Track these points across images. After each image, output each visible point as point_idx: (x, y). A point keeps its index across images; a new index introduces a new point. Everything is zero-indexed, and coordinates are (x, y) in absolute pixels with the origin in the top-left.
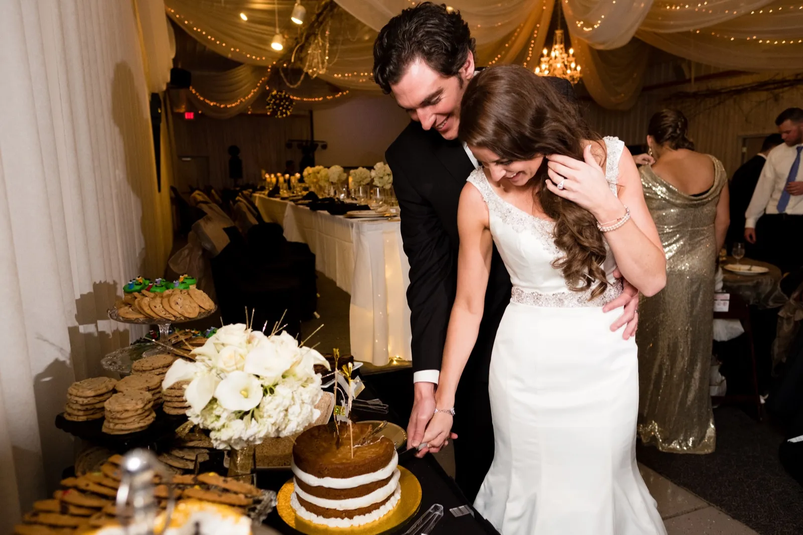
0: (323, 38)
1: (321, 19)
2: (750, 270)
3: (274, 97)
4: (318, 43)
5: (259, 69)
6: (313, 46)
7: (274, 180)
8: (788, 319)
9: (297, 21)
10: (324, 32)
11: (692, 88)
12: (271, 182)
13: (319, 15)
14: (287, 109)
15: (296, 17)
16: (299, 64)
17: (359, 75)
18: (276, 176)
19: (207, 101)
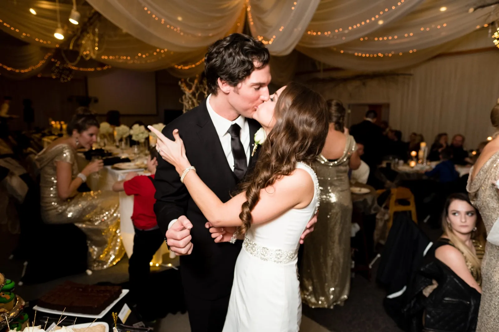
0: (94, 34)
1: (92, 21)
2: (360, 191)
3: (58, 68)
4: (90, 37)
5: (45, 49)
6: (86, 38)
7: (59, 126)
8: (381, 219)
9: (74, 22)
10: (94, 29)
11: (321, 75)
12: (56, 128)
13: (90, 19)
14: (68, 76)
15: (73, 18)
16: (76, 49)
17: (119, 58)
18: (60, 123)
19: (5, 67)
